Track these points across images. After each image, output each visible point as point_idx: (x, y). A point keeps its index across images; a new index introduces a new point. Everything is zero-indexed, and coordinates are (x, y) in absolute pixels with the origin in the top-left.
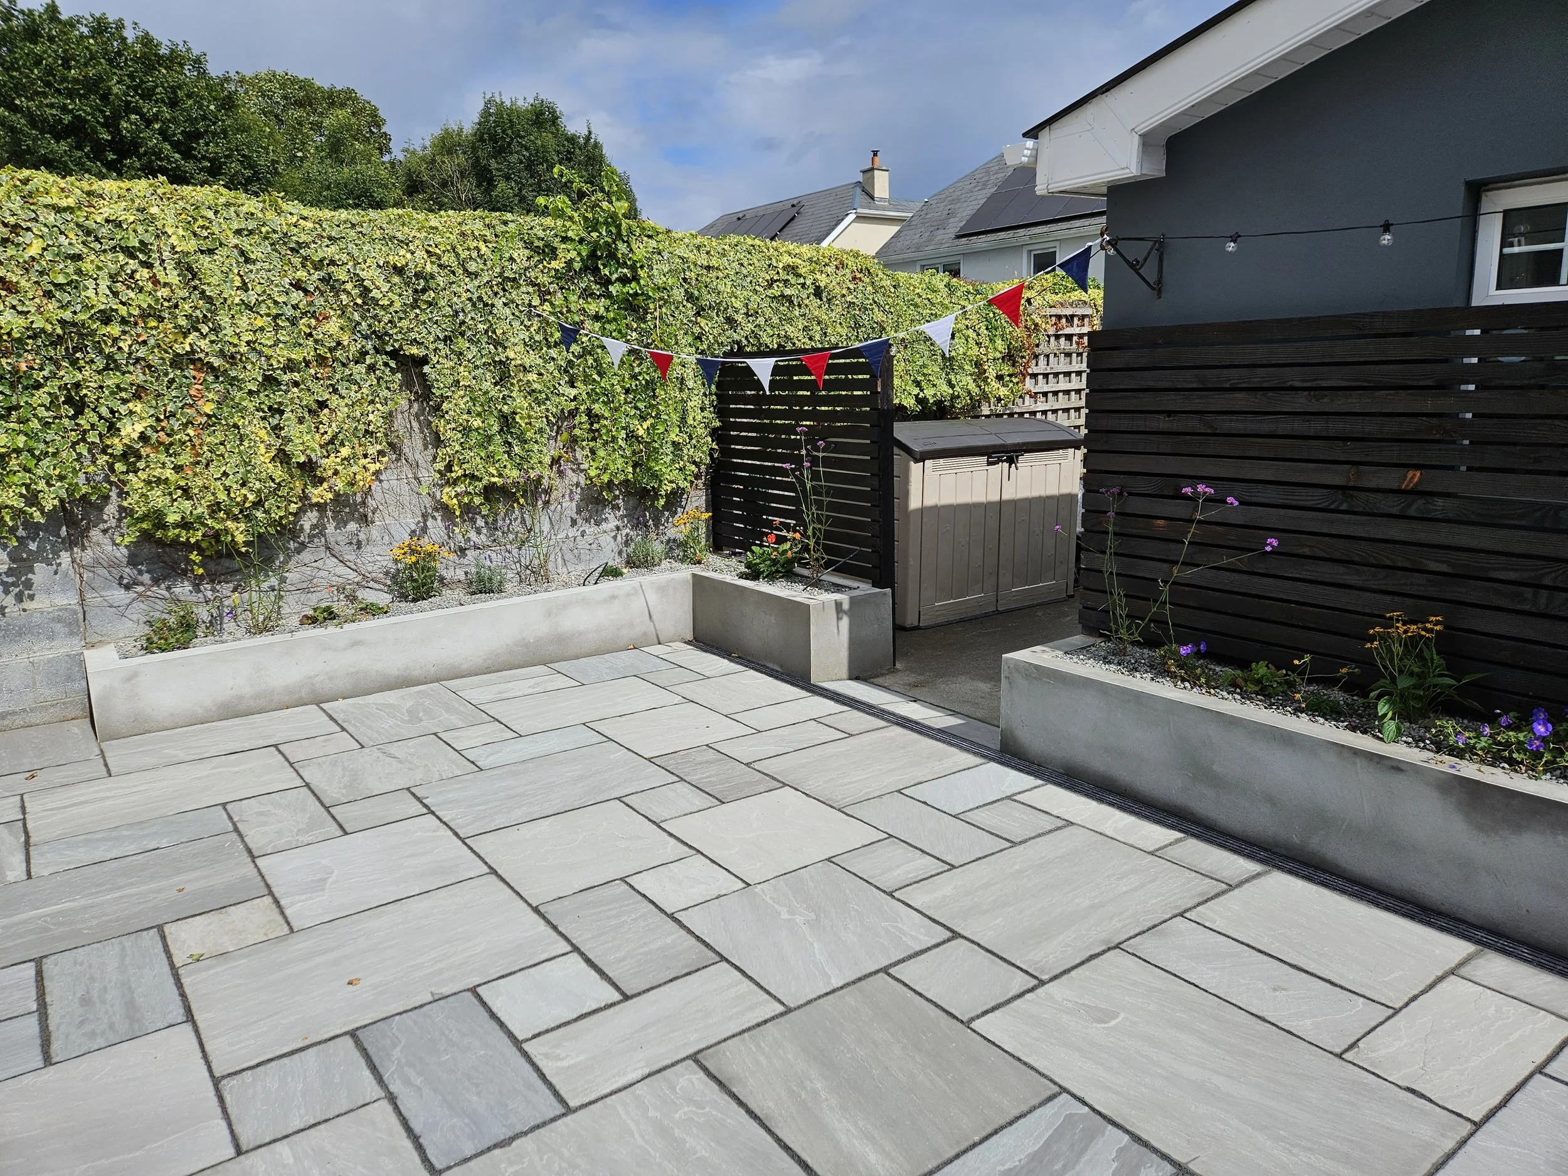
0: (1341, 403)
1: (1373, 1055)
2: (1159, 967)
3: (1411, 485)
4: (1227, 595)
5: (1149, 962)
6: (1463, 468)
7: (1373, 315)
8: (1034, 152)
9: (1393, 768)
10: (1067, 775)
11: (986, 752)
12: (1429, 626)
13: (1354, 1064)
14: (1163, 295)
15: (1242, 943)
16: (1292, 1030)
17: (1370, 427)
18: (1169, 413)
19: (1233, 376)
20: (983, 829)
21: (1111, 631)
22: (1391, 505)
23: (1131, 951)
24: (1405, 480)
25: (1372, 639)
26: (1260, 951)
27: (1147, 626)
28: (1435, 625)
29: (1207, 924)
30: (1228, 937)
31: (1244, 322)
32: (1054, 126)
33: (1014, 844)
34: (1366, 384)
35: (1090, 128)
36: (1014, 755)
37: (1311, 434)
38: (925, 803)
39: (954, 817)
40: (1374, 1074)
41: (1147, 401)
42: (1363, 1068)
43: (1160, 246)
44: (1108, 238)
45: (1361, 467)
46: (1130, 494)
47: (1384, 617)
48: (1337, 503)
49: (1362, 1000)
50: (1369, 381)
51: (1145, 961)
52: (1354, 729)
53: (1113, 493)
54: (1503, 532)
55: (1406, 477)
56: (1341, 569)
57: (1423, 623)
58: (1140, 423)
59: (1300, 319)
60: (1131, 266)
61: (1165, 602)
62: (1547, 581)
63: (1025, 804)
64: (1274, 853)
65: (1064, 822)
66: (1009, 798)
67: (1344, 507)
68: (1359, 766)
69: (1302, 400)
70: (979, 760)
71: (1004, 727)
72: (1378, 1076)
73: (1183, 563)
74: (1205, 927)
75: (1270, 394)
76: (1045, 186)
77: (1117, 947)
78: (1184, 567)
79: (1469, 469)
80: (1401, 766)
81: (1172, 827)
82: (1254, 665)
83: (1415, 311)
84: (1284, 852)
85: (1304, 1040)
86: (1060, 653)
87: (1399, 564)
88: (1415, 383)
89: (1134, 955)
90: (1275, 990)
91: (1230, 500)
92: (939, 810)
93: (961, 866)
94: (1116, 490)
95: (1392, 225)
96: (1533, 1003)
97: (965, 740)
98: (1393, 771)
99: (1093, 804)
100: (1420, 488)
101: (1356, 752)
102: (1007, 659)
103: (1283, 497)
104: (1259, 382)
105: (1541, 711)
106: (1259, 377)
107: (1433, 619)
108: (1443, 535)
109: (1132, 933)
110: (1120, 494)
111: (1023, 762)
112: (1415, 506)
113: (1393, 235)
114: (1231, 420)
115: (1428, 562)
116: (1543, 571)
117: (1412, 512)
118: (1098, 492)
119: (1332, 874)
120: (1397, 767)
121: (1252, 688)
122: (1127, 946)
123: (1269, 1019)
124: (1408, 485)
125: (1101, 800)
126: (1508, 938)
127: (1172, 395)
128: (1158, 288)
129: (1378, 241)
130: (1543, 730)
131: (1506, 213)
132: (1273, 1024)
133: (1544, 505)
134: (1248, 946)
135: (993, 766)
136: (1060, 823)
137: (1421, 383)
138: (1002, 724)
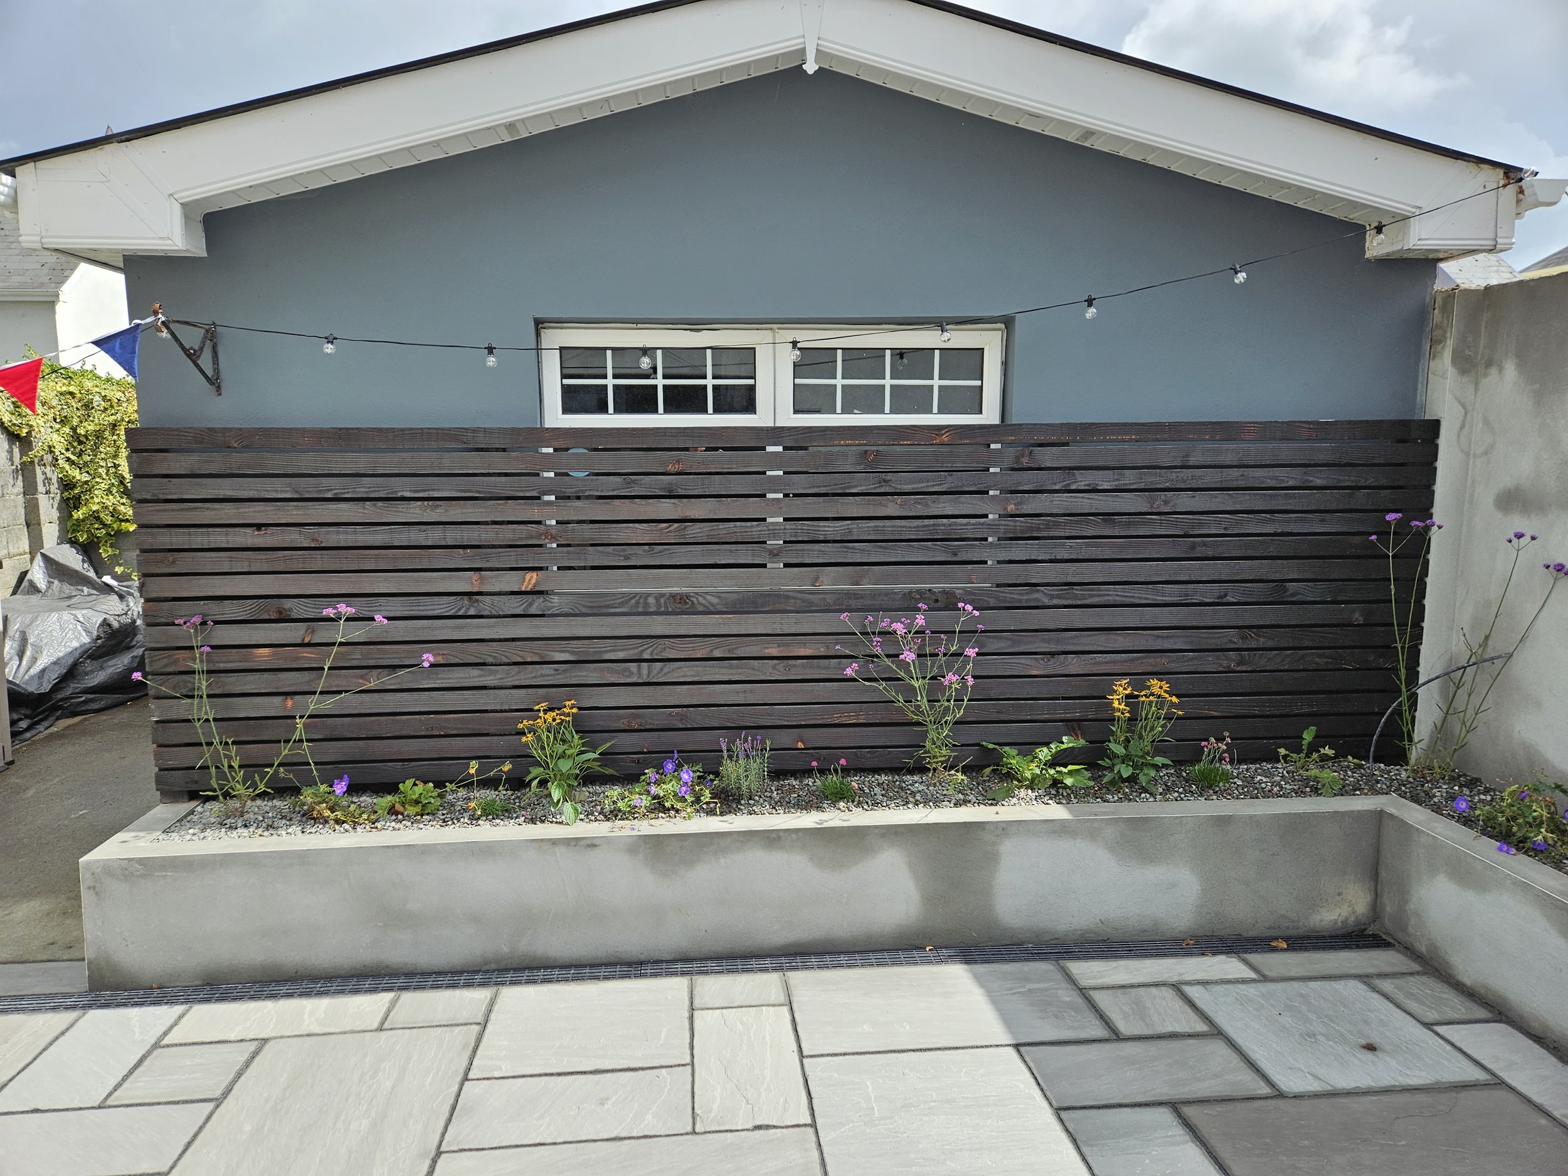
0: (457, 512)
1: (713, 1114)
2: (496, 1148)
3: (530, 586)
4: (356, 719)
5: (483, 1149)
6: (555, 568)
7: (475, 430)
8: (12, 192)
9: (588, 846)
10: (208, 984)
11: (69, 1002)
12: (566, 710)
13: (709, 1132)
14: (223, 390)
15: (540, 1075)
16: (646, 1133)
17: (486, 535)
18: (259, 526)
19: (336, 486)
20: (159, 1104)
21: (214, 790)
22: (514, 605)
23: (455, 1148)
24: (524, 581)
25: (522, 733)
26: (559, 1074)
27: (276, 772)
28: (571, 708)
29: (497, 1075)
30: (523, 1076)
31: (340, 429)
32: (41, 164)
33: (218, 1102)
34: (477, 495)
35: (104, 179)
36: (116, 987)
37: (430, 543)
38: (36, 1111)
39: (99, 1107)
40: (727, 1131)
41: (228, 514)
42: (717, 1132)
43: (211, 335)
44: (163, 319)
45: (483, 573)
46: (216, 622)
47: (532, 710)
48: (464, 609)
49: (664, 1071)
50: (479, 492)
51: (478, 1150)
52: (533, 821)
53: (194, 624)
54: (610, 619)
55: (524, 579)
56: (475, 672)
57: (559, 709)
58: (219, 538)
59: (403, 430)
60: (189, 356)
61: (301, 741)
62: (646, 656)
63: (185, 1045)
64: (487, 971)
65: (255, 1043)
66: (156, 1045)
67: (472, 612)
68: (558, 854)
69: (418, 511)
70: (72, 1015)
71: (93, 956)
72: (731, 1131)
73: (322, 693)
74: (496, 1078)
75: (380, 504)
76: (38, 238)
77: (439, 1153)
78: (322, 697)
79: (559, 568)
80: (595, 842)
81: (374, 990)
82: (401, 786)
83: (512, 429)
84: (493, 966)
85: (660, 1136)
86: (157, 834)
87: (529, 660)
88: (521, 494)
89: (462, 1150)
90: (602, 1104)
91: (378, 617)
92: (67, 1110)
93: (172, 1168)
94: (197, 620)
95: (495, 348)
96: (753, 1004)
97: (22, 997)
98: (589, 849)
99: (268, 1005)
100: (537, 589)
101: (554, 842)
102: (88, 863)
103: (408, 608)
104: (366, 492)
105: (668, 763)
106: (363, 487)
107: (567, 703)
108: (561, 628)
109: (440, 1129)
110: (204, 623)
111: (133, 993)
112: (536, 604)
113: (497, 358)
114: (338, 533)
115: (553, 653)
116: (642, 648)
117: (533, 611)
118: (174, 624)
119: (546, 968)
120: (591, 844)
121: (411, 810)
122: (449, 1143)
123: (623, 1135)
124: (527, 587)
125: (273, 996)
126: (696, 960)
127: (260, 506)
128: (215, 382)
129: (485, 361)
130: (687, 777)
131: (561, 349)
132: (629, 1138)
133: (636, 594)
134: (546, 1075)
135: (95, 1014)
136: (252, 1046)
137: (527, 494)
138: (89, 953)
